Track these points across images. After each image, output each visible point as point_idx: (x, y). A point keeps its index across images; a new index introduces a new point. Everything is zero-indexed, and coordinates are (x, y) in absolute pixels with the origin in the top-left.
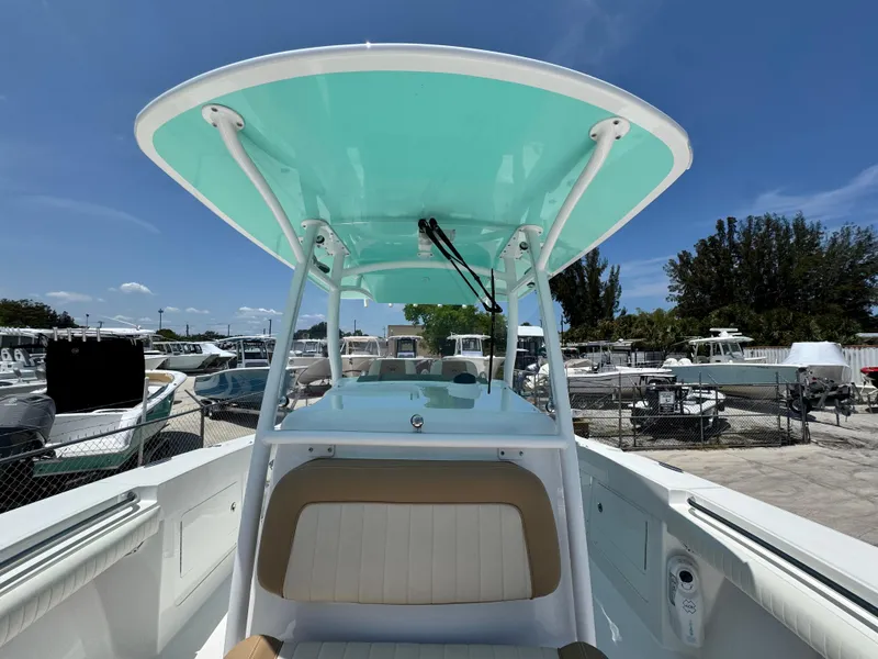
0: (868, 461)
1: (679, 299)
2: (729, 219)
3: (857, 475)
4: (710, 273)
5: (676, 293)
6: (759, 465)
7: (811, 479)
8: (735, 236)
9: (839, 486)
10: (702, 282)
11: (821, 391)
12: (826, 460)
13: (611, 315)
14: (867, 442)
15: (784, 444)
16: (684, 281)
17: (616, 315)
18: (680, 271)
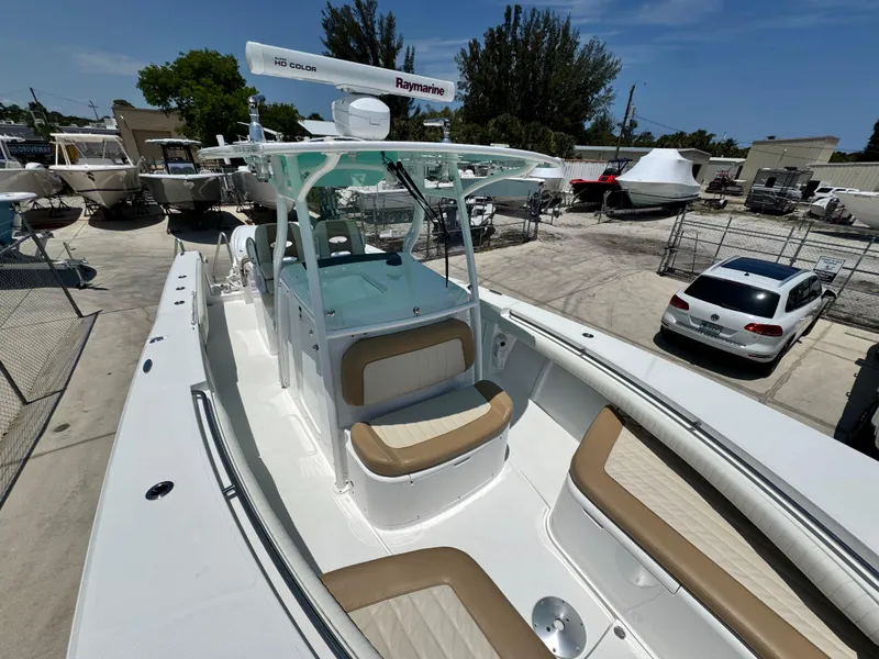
0: (561, 248)
1: (466, 99)
2: (517, 6)
3: (555, 259)
4: (493, 73)
5: (463, 92)
6: (510, 259)
7: (534, 265)
8: (518, 31)
9: (546, 267)
10: (486, 83)
11: (548, 196)
12: (543, 251)
13: (406, 113)
14: (562, 235)
15: (524, 242)
16: (471, 78)
17: (411, 113)
18: (469, 64)
